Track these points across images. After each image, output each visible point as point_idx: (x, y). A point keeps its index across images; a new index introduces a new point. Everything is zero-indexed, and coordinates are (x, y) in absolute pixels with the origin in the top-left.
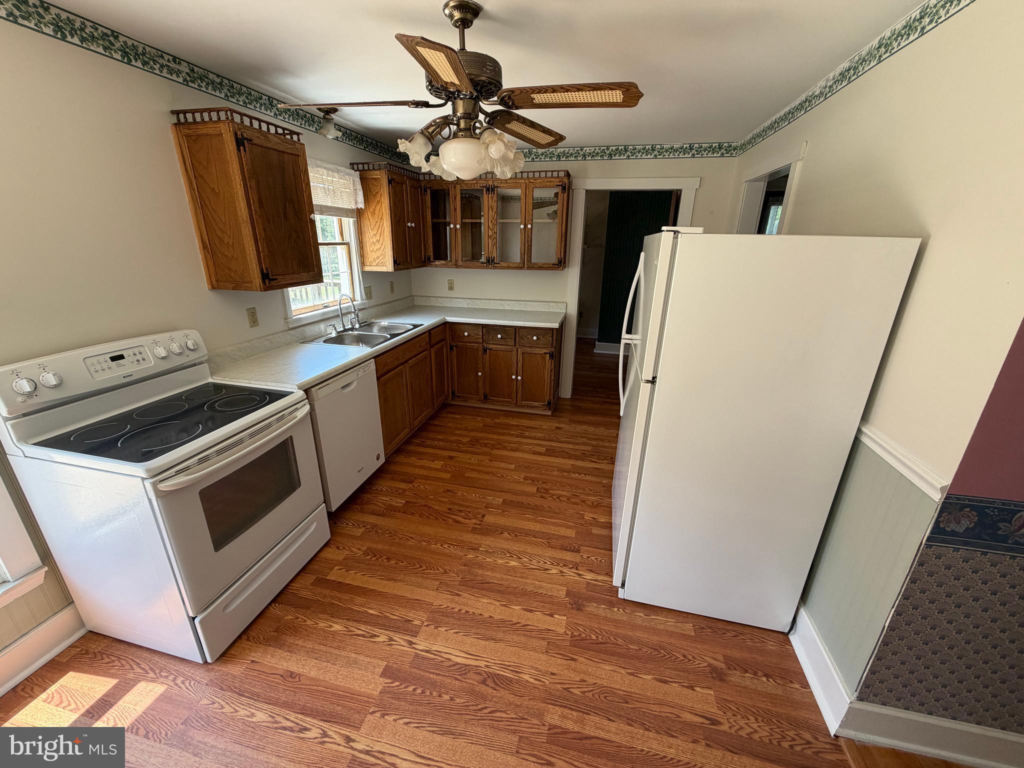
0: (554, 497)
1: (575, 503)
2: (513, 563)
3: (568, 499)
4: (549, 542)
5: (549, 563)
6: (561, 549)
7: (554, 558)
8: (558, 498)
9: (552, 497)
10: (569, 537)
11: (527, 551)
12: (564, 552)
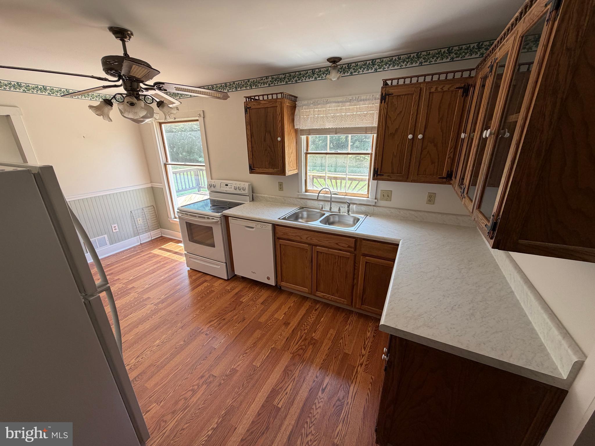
0: (196, 387)
1: (176, 403)
2: (158, 342)
3: (186, 399)
4: (155, 365)
5: (141, 360)
6: (144, 371)
7: (141, 364)
8: (192, 390)
9: (198, 385)
10: (147, 381)
11: (160, 351)
12: (140, 372)
